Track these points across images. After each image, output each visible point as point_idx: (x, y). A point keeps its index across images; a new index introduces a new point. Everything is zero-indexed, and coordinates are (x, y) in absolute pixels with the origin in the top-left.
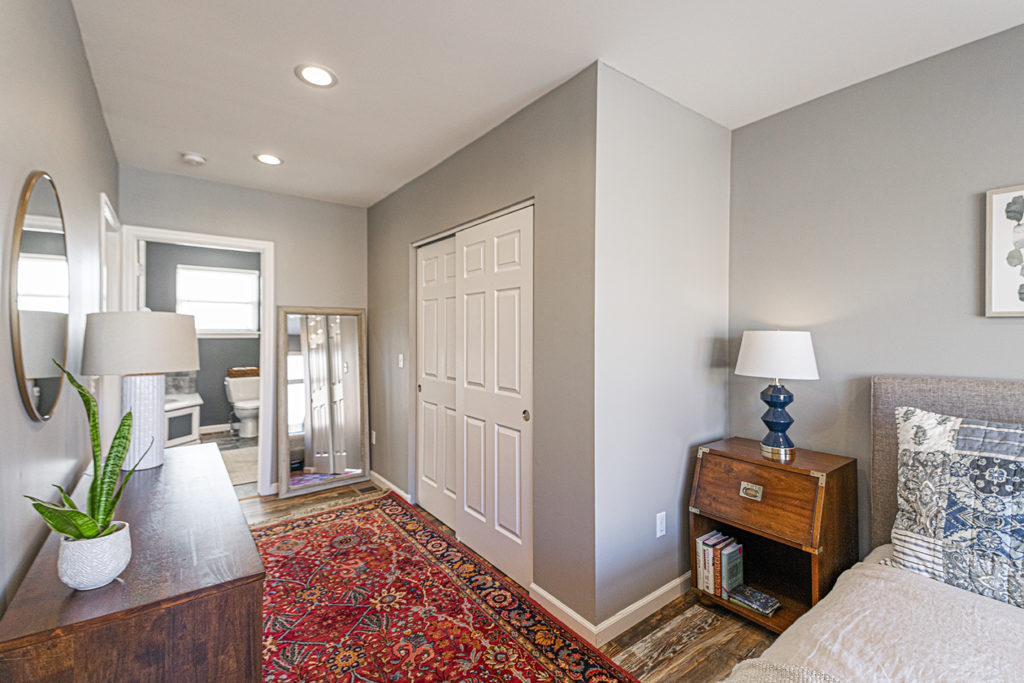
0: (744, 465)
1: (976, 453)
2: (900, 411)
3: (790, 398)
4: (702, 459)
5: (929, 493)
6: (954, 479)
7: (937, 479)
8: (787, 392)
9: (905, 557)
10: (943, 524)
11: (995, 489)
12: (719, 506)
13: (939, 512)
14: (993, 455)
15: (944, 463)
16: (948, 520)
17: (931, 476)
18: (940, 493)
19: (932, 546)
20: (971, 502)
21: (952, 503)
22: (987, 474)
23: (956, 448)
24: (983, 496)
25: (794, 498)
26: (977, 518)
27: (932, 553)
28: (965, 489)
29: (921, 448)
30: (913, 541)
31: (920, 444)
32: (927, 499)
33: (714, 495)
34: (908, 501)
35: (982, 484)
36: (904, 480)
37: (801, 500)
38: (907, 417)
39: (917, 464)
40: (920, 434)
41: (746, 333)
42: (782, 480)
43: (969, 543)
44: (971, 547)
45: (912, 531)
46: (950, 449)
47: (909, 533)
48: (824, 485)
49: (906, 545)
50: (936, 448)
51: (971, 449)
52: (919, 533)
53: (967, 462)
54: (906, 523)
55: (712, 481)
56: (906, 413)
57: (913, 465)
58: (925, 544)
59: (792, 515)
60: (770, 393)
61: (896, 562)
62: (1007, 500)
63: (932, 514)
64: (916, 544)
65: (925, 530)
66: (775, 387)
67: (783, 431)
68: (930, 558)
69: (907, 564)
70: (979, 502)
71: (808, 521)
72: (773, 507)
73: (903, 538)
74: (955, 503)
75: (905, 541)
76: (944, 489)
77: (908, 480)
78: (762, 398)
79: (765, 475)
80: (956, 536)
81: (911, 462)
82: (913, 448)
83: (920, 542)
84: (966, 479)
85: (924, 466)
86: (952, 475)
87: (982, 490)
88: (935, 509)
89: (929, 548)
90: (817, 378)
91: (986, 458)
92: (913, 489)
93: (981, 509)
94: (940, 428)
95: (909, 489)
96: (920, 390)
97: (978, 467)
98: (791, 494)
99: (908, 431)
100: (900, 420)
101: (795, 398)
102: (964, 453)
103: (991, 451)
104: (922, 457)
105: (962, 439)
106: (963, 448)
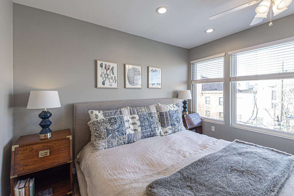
0: (39, 145)
1: (108, 117)
2: (90, 112)
3: (51, 115)
4: (15, 151)
5: (102, 129)
6: (106, 124)
7: (103, 125)
8: (49, 113)
9: (100, 147)
10: (106, 135)
11: (113, 124)
12: (28, 168)
13: (105, 133)
14: (111, 117)
15: (103, 121)
16: (107, 134)
17: (102, 125)
18: (104, 128)
19: (105, 141)
20: (110, 128)
21: (107, 130)
22: (111, 121)
23: (105, 117)
24: (112, 126)
25: (62, 148)
26: (112, 131)
27: (105, 143)
28: (109, 126)
29: (98, 119)
30: (101, 142)
31: (98, 118)
32: (102, 131)
33: (25, 164)
34: (97, 133)
35: (111, 123)
36: (95, 129)
37: (64, 147)
38: (92, 113)
39: (98, 124)
40: (97, 116)
41: (31, 92)
42: (57, 144)
43: (111, 137)
44: (112, 138)
45: (100, 140)
46: (103, 118)
47: (100, 141)
48: (71, 139)
49: (99, 144)
50: (101, 118)
51: (107, 117)
52: (102, 140)
53: (107, 120)
54: (98, 139)
55: (23, 158)
56: (91, 112)
57: (97, 124)
58: (103, 142)
59: (62, 154)
60: (43, 114)
61: (97, 150)
62: (115, 125)
63: (104, 134)
64: (101, 143)
65: (103, 139)
66: (45, 111)
67: (48, 127)
68: (104, 145)
69: (100, 149)
70: (111, 127)
71: (68, 153)
72: (54, 155)
73: (98, 143)
74: (107, 129)
75: (99, 143)
76: (105, 127)
77: (96, 128)
78: (39, 117)
79: (50, 144)
80: (109, 137)
81: (96, 123)
82: (96, 120)
83: (102, 142)
84: (108, 123)
85: (99, 123)
86: (106, 123)
87: (111, 125)
88: (104, 133)
89: (104, 142)
90: (61, 106)
91: (110, 118)
92: (98, 130)
93: (112, 129)
94: (100, 114)
95: (97, 130)
96: (87, 106)
97: (110, 120)
98: (61, 147)
99: (94, 116)
100: (90, 114)
101: (52, 115)
102: (107, 118)
103: (110, 116)
104: (99, 121)
105: (105, 115)
106: (106, 117)
